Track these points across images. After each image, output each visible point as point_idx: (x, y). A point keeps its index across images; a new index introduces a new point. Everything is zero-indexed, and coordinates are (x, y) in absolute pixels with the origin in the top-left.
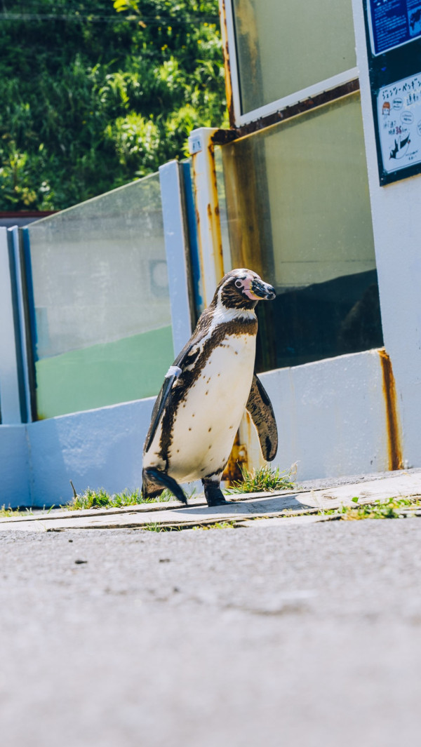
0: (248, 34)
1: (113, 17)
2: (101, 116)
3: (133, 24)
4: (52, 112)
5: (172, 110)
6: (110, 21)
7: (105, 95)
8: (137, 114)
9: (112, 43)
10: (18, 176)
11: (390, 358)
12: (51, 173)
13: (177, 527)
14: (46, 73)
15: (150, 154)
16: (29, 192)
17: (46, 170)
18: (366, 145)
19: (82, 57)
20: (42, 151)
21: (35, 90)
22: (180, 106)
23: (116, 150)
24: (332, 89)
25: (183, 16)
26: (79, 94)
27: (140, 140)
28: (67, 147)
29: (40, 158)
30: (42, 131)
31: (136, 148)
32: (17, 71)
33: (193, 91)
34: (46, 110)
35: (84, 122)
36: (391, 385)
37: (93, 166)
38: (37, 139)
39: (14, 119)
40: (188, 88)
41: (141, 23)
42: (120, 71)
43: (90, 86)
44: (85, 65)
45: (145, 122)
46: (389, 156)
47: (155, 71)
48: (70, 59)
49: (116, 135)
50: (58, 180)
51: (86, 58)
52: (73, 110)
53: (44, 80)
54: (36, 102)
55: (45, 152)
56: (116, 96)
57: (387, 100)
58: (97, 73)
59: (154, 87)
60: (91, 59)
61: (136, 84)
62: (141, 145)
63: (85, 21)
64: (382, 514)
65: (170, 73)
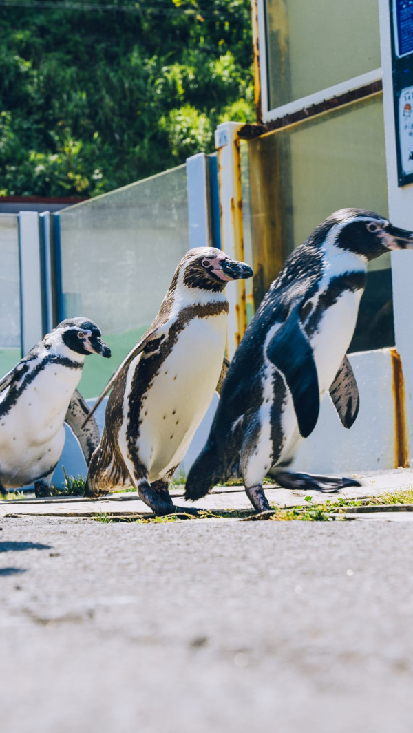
0: (278, 31)
1: (172, 10)
2: (157, 107)
3: (191, 18)
4: (108, 101)
5: (226, 104)
6: (169, 15)
7: (161, 87)
8: (191, 107)
9: (170, 36)
10: (72, 162)
11: (401, 357)
12: (104, 162)
13: (128, 519)
14: (103, 62)
15: (202, 146)
16: (82, 178)
17: (99, 158)
18: (386, 145)
19: (140, 48)
20: (96, 140)
21: (93, 79)
22: (234, 100)
23: (169, 141)
24: (357, 88)
25: (241, 12)
26: (136, 85)
27: (193, 132)
28: (121, 136)
29: (94, 146)
30: (97, 120)
31: (188, 140)
32: (76, 60)
33: (247, 86)
34: (102, 99)
35: (139, 113)
36: (400, 384)
37: (145, 156)
38: (92, 127)
39: (71, 107)
40: (243, 83)
41: (199, 17)
42: (177, 64)
43: (146, 77)
44: (142, 56)
45: (198, 115)
46: (408, 157)
47: (211, 65)
48: (128, 50)
49: (169, 127)
50: (111, 169)
51: (143, 49)
52: (129, 100)
53: (101, 69)
54: (92, 91)
55: (99, 140)
56: (171, 88)
57: (408, 102)
58: (155, 64)
59: (210, 81)
60: (149, 51)
61: (191, 77)
62: (193, 137)
63: (144, 13)
64: (311, 516)
65: (226, 68)
